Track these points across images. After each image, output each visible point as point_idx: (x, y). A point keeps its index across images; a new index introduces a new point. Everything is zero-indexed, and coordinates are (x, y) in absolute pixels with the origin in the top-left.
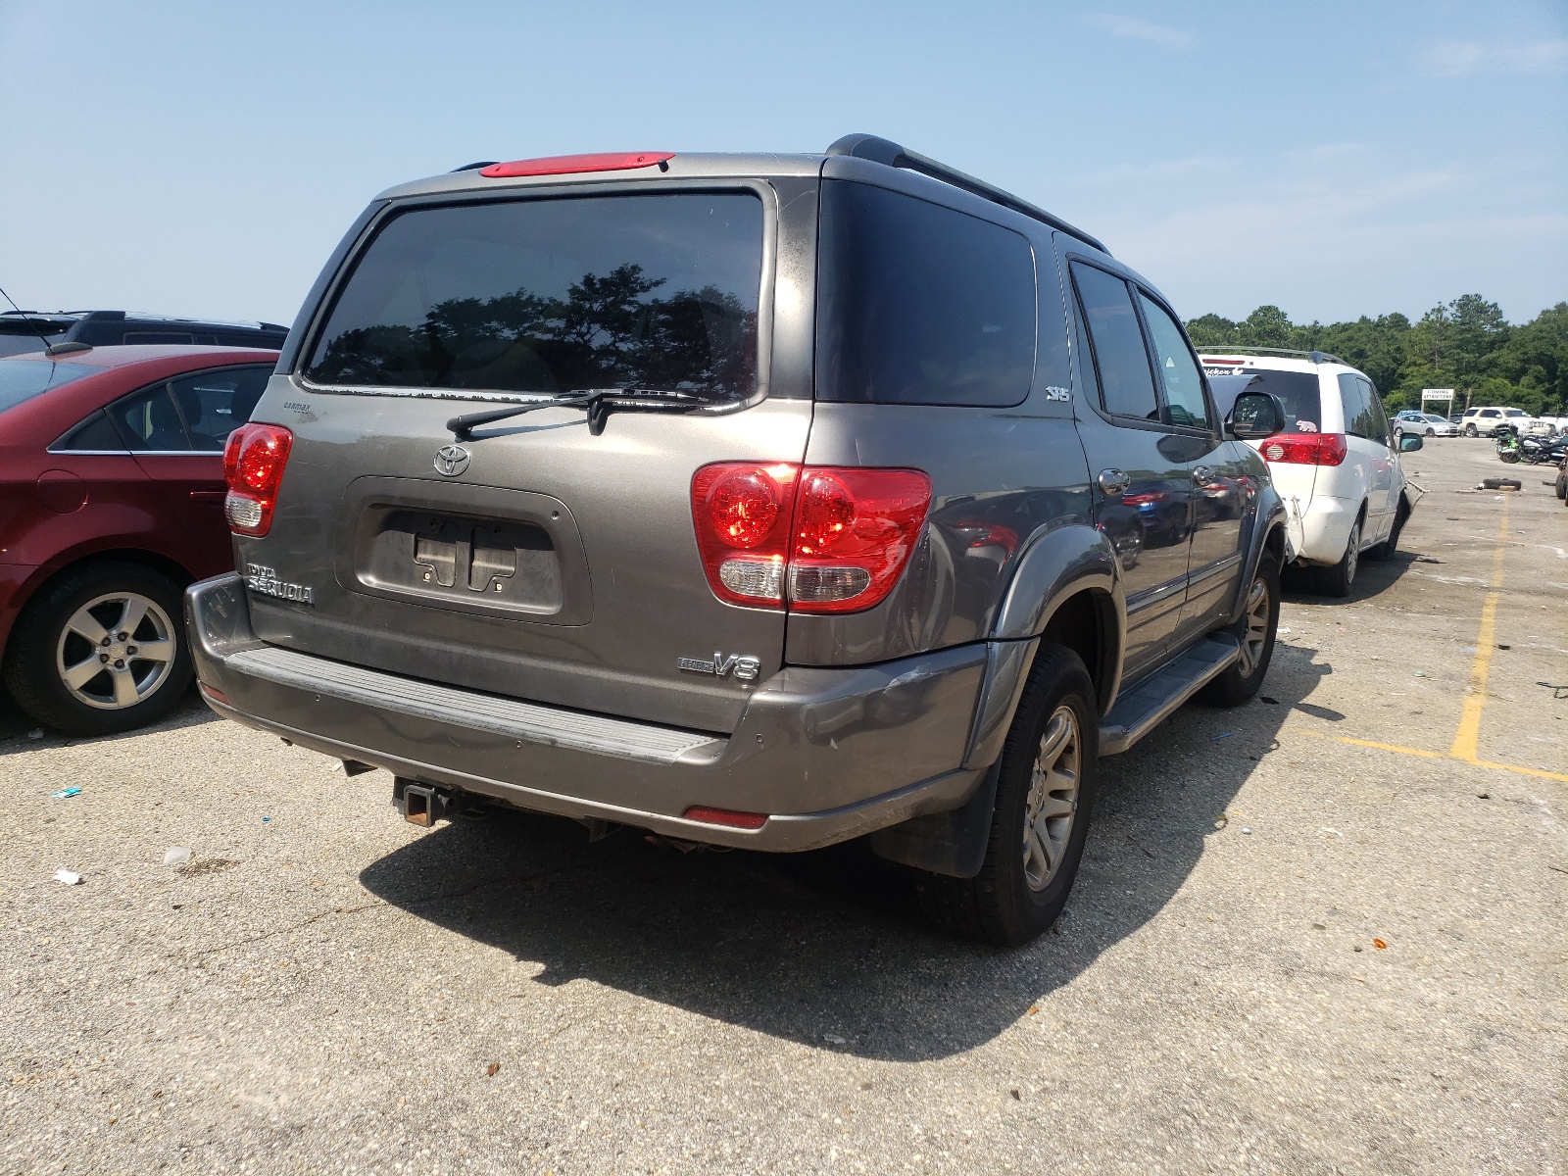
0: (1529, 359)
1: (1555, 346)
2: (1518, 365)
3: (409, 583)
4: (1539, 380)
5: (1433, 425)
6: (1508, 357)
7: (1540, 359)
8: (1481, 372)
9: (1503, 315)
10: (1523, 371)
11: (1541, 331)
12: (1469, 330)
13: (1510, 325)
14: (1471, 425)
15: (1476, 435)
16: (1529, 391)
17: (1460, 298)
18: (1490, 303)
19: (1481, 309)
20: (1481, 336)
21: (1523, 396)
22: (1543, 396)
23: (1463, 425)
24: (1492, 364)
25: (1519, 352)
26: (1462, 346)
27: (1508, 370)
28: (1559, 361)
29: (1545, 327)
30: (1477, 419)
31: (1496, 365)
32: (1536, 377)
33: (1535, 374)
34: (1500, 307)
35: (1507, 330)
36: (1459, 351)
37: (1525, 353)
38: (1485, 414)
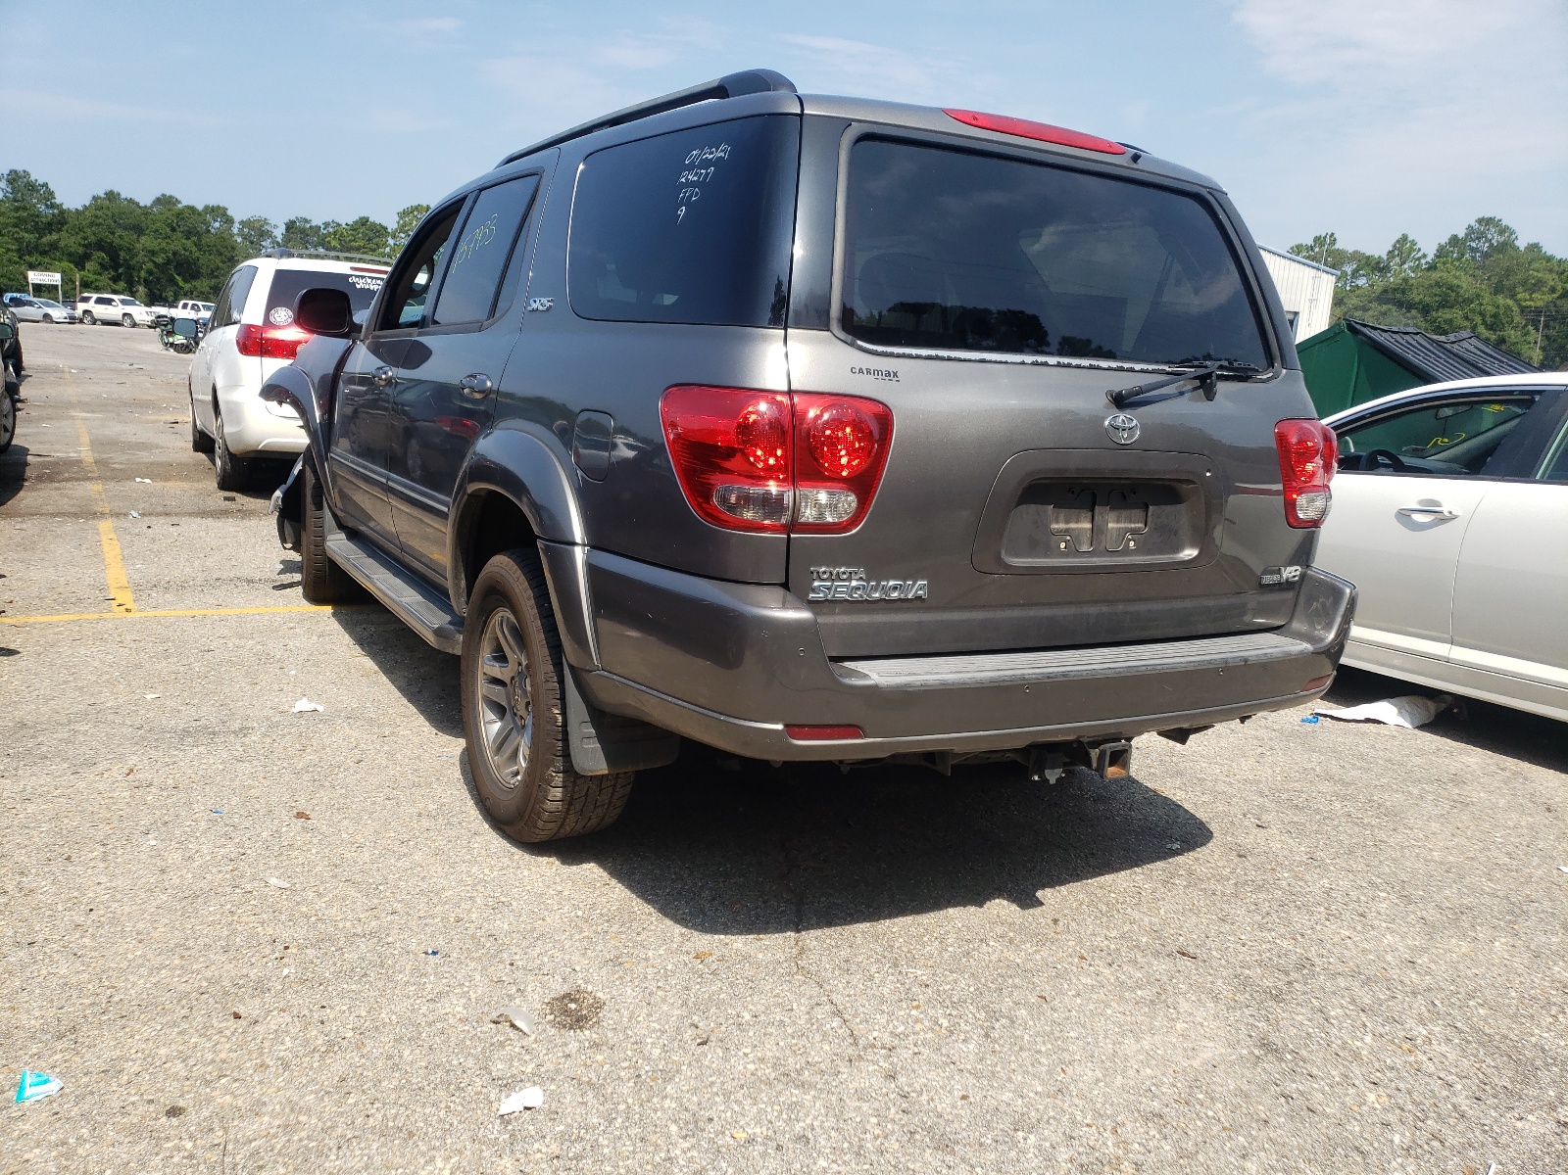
0: (90, 244)
1: (113, 233)
2: (81, 250)
3: (1046, 556)
4: (103, 267)
5: (49, 311)
6: (69, 241)
7: (100, 245)
8: (44, 253)
9: (56, 196)
10: (86, 257)
11: (96, 217)
12: (25, 209)
13: (64, 207)
14: (86, 312)
15: (94, 322)
16: (98, 277)
17: (8, 172)
18: (40, 182)
19: (32, 187)
20: (38, 216)
21: (92, 282)
22: (111, 283)
23: (79, 312)
24: (54, 246)
25: (79, 237)
26: (18, 223)
27: (70, 254)
28: (120, 250)
29: (99, 213)
30: (90, 306)
31: (56, 248)
32: (100, 264)
33: (100, 260)
34: (52, 187)
35: (62, 212)
36: (17, 229)
37: (85, 239)
38: (100, 301)
